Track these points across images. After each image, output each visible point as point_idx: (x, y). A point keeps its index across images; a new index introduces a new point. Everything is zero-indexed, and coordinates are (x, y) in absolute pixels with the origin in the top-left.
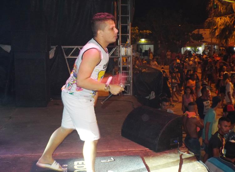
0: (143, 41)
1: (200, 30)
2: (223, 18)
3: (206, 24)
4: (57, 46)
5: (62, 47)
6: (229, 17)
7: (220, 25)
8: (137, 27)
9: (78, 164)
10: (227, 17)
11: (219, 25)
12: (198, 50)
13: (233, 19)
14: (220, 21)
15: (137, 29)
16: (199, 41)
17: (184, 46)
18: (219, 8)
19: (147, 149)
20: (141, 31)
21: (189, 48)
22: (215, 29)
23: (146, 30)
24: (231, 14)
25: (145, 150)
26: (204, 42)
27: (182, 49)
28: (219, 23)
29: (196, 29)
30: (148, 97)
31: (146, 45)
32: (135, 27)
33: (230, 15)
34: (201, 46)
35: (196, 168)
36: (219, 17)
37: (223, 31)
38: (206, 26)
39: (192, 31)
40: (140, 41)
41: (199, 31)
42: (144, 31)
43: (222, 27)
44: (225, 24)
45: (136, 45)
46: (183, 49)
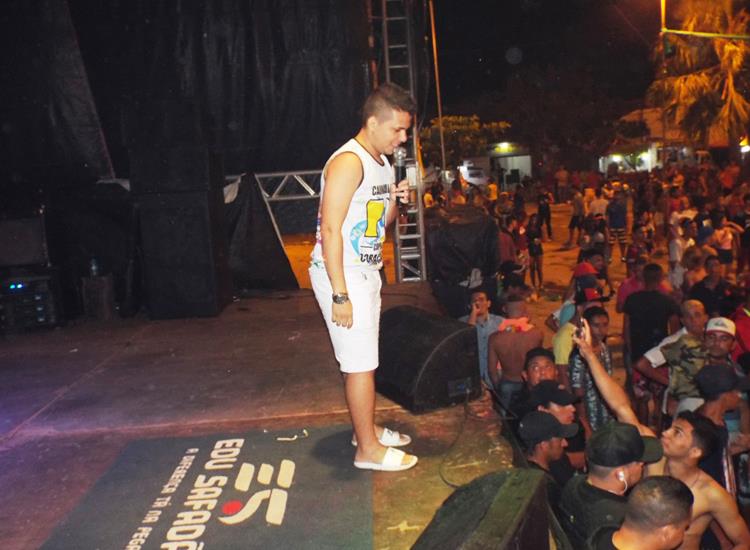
0: (504, 147)
1: (645, 111)
2: (692, 77)
3: (650, 97)
4: (244, 174)
5: (257, 176)
6: (707, 74)
7: (686, 97)
8: (475, 117)
9: (224, 446)
10: (703, 74)
11: (681, 96)
12: (641, 162)
13: (717, 79)
14: (685, 86)
15: (476, 120)
16: (644, 138)
17: (606, 153)
18: (679, 53)
19: (398, 407)
20: (485, 126)
21: (617, 158)
22: (674, 107)
23: (498, 121)
24: (712, 65)
25: (392, 410)
26: (656, 140)
27: (600, 161)
28: (683, 93)
29: (634, 110)
30: (464, 284)
31: (515, 158)
32: (472, 115)
33: (710, 70)
34: (646, 150)
35: (490, 451)
36: (681, 75)
37: (693, 111)
38: (651, 101)
39: (620, 116)
40: (497, 150)
41: (641, 115)
42: (494, 124)
43: (692, 101)
44: (698, 92)
45: (488, 159)
46: (604, 162)
